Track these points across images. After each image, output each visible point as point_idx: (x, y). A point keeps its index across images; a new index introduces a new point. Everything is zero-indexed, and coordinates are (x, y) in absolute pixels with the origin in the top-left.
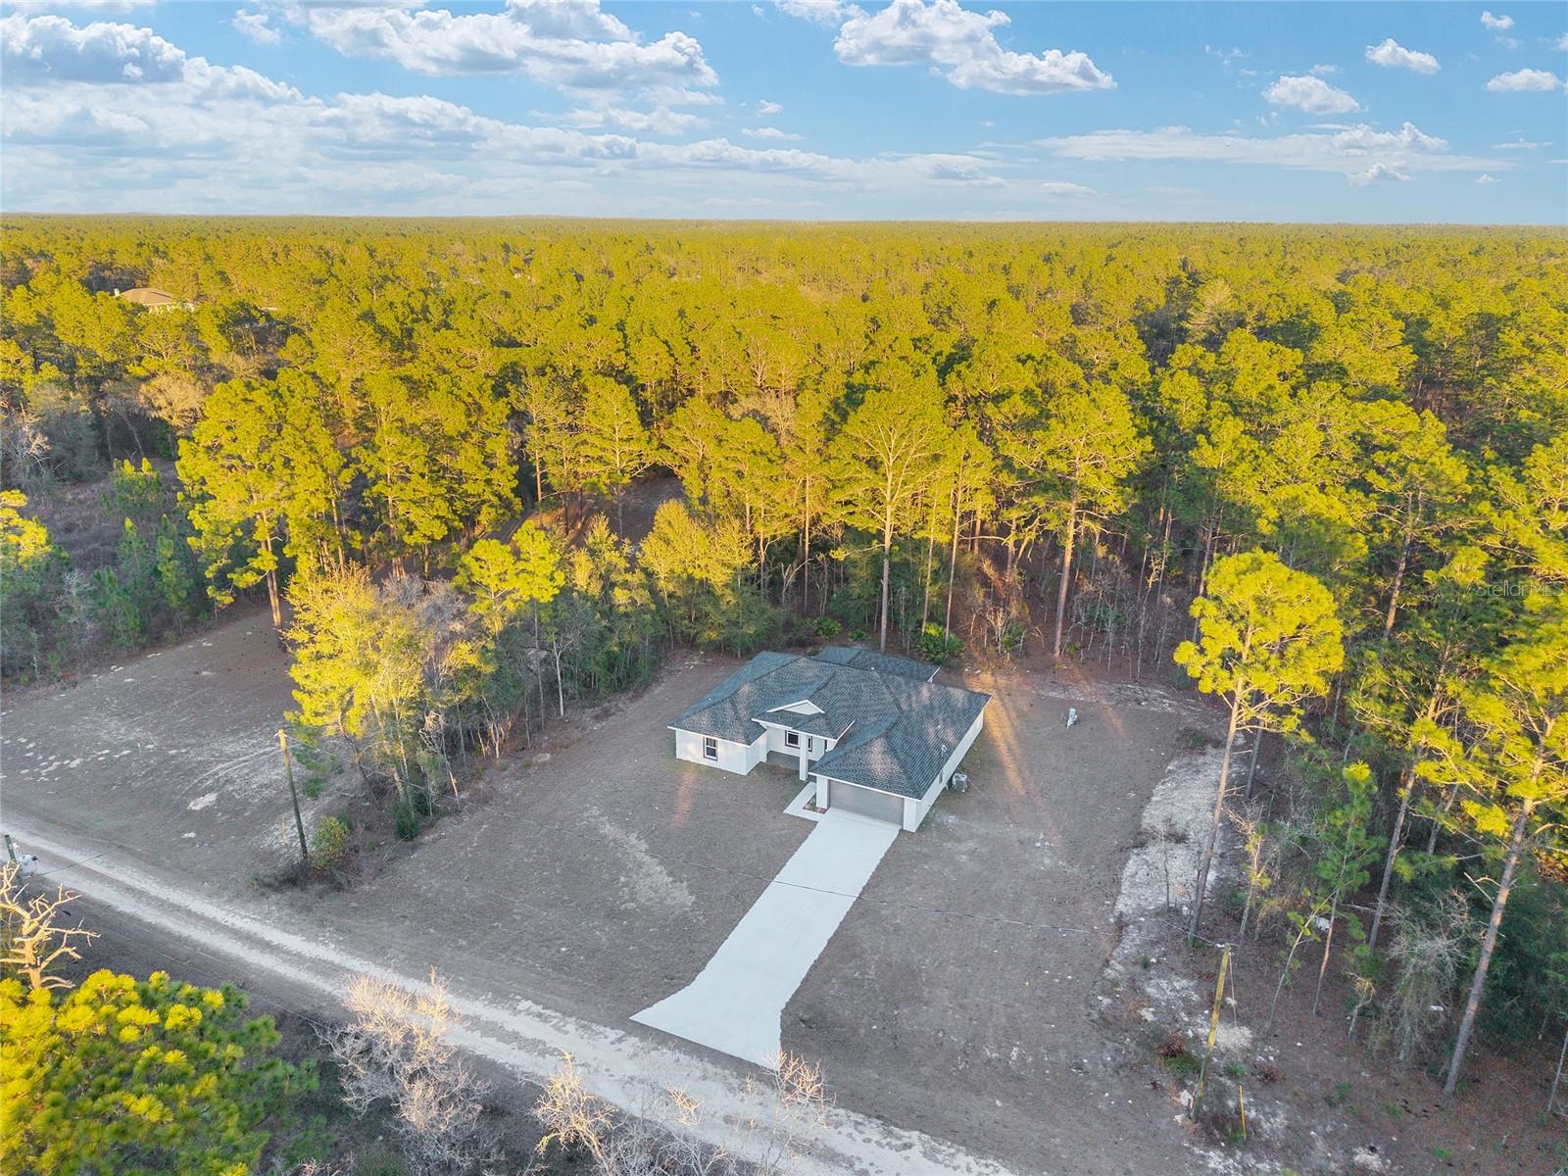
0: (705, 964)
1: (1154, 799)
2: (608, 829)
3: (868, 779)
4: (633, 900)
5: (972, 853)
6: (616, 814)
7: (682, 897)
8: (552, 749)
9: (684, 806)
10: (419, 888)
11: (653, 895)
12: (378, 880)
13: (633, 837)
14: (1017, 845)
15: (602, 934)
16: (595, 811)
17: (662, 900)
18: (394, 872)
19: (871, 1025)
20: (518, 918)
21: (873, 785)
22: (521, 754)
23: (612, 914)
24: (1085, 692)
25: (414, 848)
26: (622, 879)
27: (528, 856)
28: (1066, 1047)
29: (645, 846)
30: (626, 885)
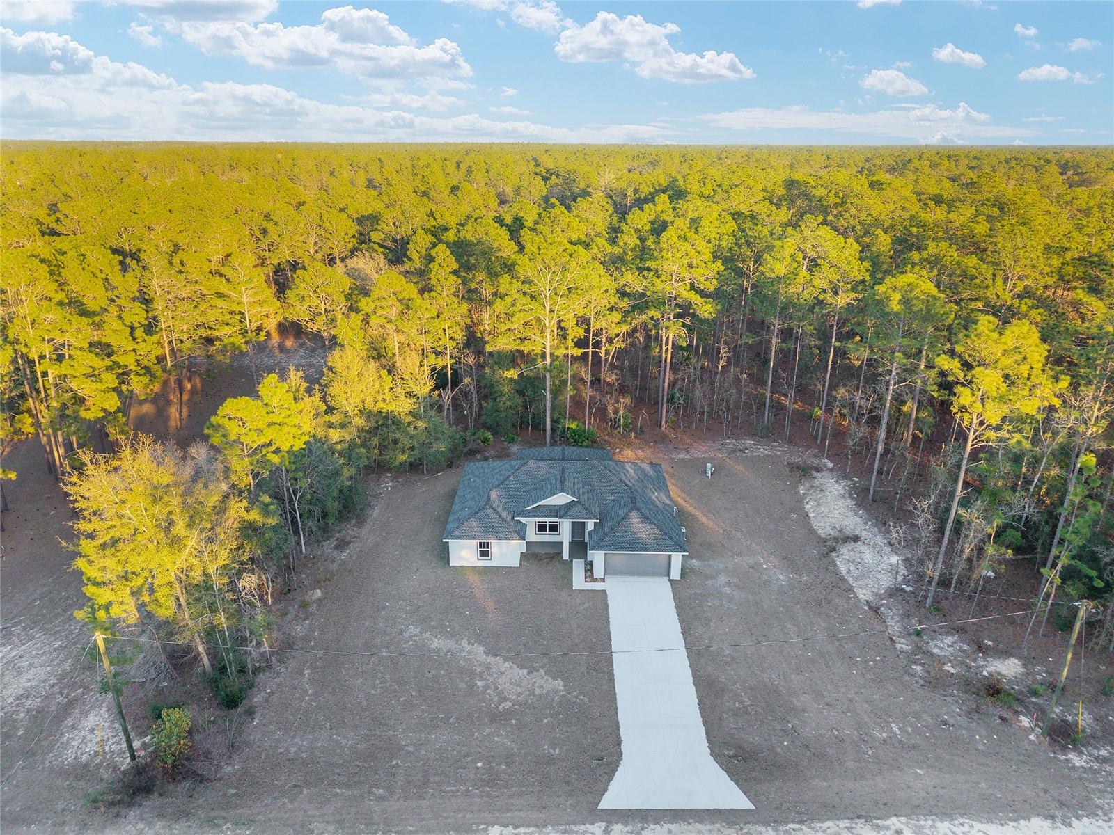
0: (618, 736)
1: (811, 515)
2: (436, 643)
3: (637, 545)
4: (506, 699)
5: (728, 584)
6: (434, 628)
7: (548, 684)
8: (317, 583)
9: (490, 605)
10: (287, 751)
11: (519, 690)
12: (235, 757)
13: (465, 643)
14: (751, 570)
15: (503, 739)
16: (413, 630)
17: (532, 693)
18: (249, 745)
19: (782, 743)
20: (411, 749)
21: (646, 550)
22: (290, 596)
23: (497, 718)
24: (701, 451)
25: (250, 713)
26: (480, 684)
27: (374, 687)
28: (925, 711)
29: (481, 649)
30: (486, 687)
